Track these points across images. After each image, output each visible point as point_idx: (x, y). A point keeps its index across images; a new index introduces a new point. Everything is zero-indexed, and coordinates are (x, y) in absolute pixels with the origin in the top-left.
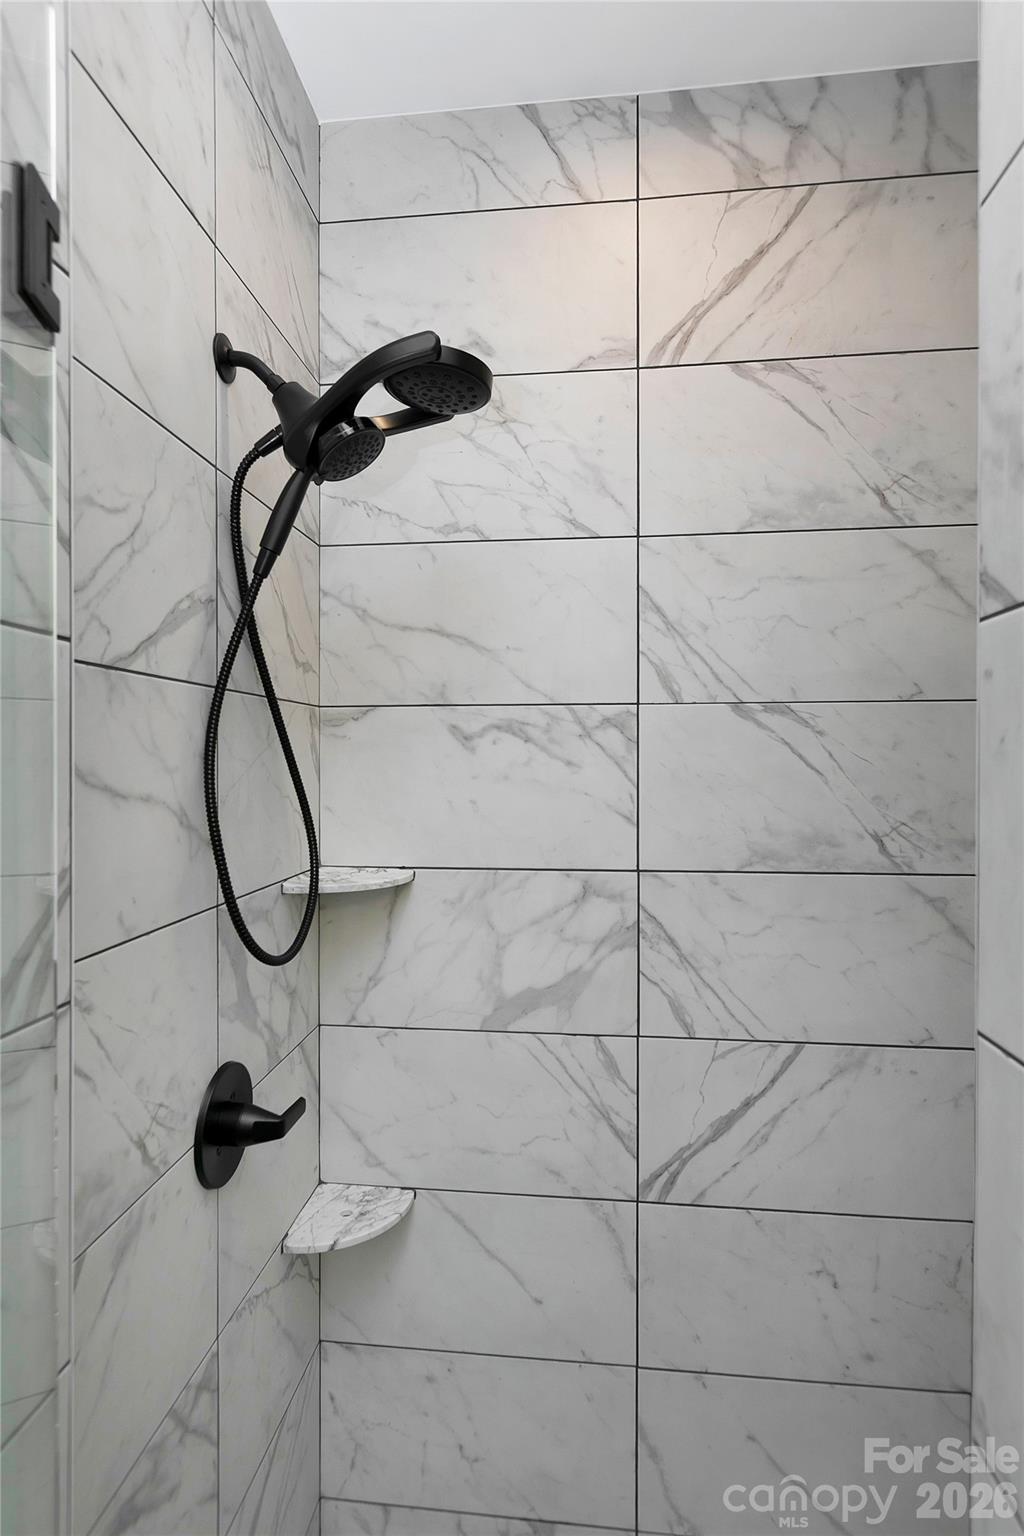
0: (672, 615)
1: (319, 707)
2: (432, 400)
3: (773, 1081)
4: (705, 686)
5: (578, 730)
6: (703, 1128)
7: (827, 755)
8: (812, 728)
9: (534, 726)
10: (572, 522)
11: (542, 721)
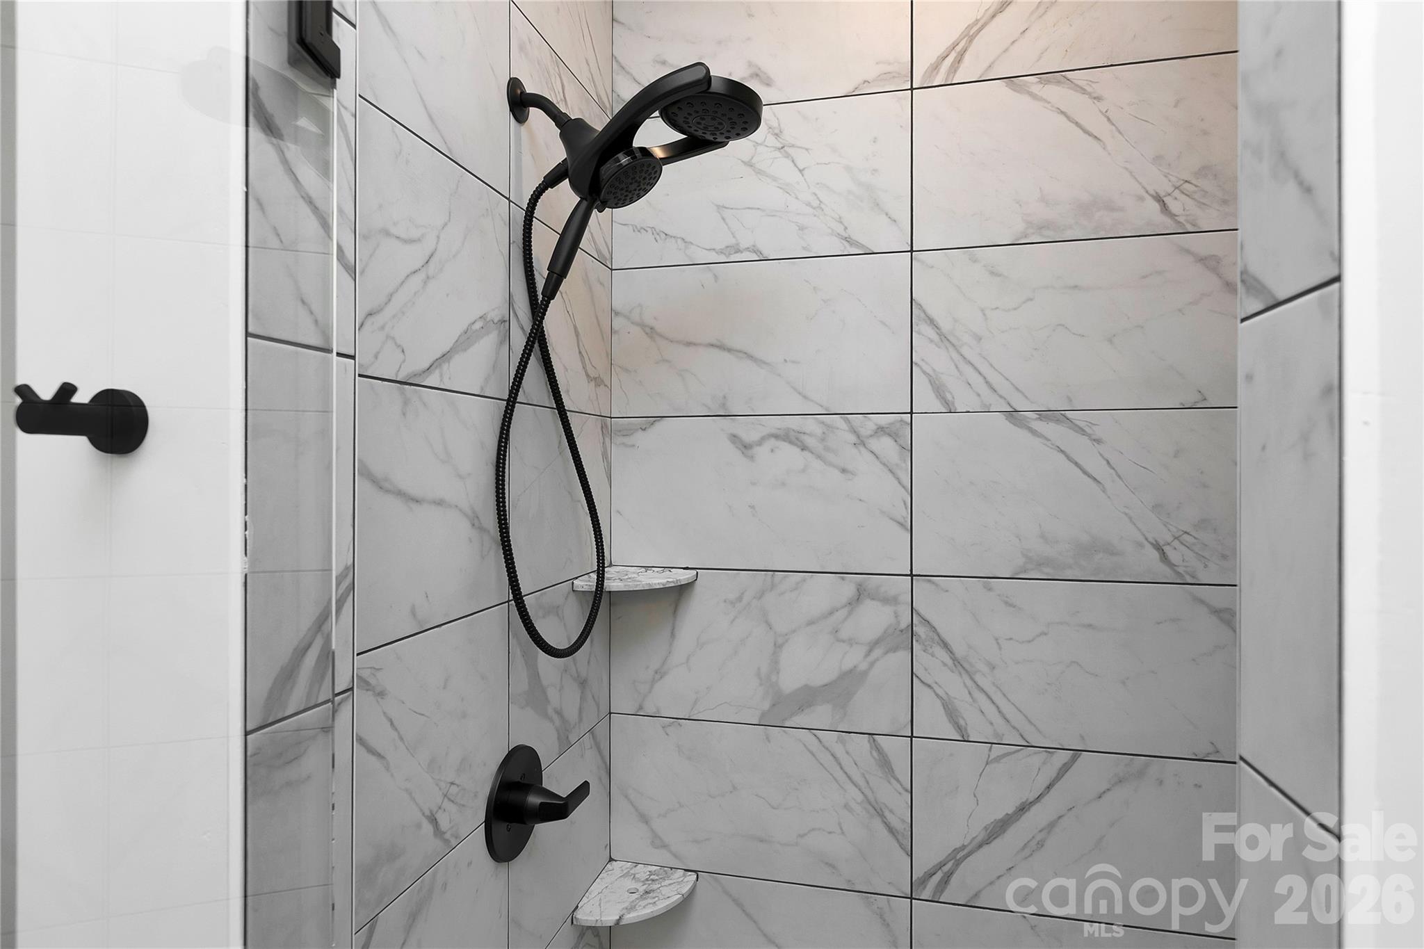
0: (945, 325)
1: (611, 418)
2: (706, 128)
3: (1049, 787)
4: (979, 395)
5: (853, 438)
6: (977, 830)
7: (1105, 462)
8: (1089, 436)
9: (810, 435)
10: (848, 240)
11: (818, 430)
